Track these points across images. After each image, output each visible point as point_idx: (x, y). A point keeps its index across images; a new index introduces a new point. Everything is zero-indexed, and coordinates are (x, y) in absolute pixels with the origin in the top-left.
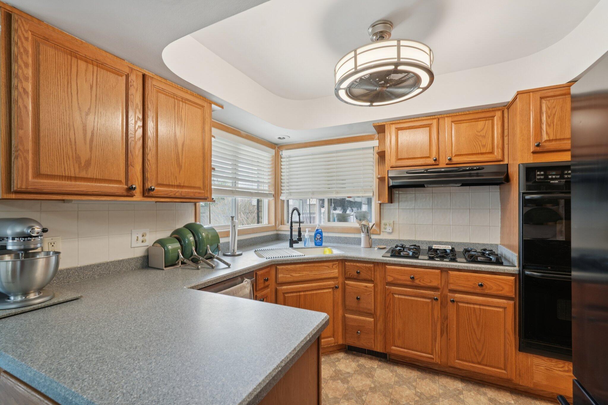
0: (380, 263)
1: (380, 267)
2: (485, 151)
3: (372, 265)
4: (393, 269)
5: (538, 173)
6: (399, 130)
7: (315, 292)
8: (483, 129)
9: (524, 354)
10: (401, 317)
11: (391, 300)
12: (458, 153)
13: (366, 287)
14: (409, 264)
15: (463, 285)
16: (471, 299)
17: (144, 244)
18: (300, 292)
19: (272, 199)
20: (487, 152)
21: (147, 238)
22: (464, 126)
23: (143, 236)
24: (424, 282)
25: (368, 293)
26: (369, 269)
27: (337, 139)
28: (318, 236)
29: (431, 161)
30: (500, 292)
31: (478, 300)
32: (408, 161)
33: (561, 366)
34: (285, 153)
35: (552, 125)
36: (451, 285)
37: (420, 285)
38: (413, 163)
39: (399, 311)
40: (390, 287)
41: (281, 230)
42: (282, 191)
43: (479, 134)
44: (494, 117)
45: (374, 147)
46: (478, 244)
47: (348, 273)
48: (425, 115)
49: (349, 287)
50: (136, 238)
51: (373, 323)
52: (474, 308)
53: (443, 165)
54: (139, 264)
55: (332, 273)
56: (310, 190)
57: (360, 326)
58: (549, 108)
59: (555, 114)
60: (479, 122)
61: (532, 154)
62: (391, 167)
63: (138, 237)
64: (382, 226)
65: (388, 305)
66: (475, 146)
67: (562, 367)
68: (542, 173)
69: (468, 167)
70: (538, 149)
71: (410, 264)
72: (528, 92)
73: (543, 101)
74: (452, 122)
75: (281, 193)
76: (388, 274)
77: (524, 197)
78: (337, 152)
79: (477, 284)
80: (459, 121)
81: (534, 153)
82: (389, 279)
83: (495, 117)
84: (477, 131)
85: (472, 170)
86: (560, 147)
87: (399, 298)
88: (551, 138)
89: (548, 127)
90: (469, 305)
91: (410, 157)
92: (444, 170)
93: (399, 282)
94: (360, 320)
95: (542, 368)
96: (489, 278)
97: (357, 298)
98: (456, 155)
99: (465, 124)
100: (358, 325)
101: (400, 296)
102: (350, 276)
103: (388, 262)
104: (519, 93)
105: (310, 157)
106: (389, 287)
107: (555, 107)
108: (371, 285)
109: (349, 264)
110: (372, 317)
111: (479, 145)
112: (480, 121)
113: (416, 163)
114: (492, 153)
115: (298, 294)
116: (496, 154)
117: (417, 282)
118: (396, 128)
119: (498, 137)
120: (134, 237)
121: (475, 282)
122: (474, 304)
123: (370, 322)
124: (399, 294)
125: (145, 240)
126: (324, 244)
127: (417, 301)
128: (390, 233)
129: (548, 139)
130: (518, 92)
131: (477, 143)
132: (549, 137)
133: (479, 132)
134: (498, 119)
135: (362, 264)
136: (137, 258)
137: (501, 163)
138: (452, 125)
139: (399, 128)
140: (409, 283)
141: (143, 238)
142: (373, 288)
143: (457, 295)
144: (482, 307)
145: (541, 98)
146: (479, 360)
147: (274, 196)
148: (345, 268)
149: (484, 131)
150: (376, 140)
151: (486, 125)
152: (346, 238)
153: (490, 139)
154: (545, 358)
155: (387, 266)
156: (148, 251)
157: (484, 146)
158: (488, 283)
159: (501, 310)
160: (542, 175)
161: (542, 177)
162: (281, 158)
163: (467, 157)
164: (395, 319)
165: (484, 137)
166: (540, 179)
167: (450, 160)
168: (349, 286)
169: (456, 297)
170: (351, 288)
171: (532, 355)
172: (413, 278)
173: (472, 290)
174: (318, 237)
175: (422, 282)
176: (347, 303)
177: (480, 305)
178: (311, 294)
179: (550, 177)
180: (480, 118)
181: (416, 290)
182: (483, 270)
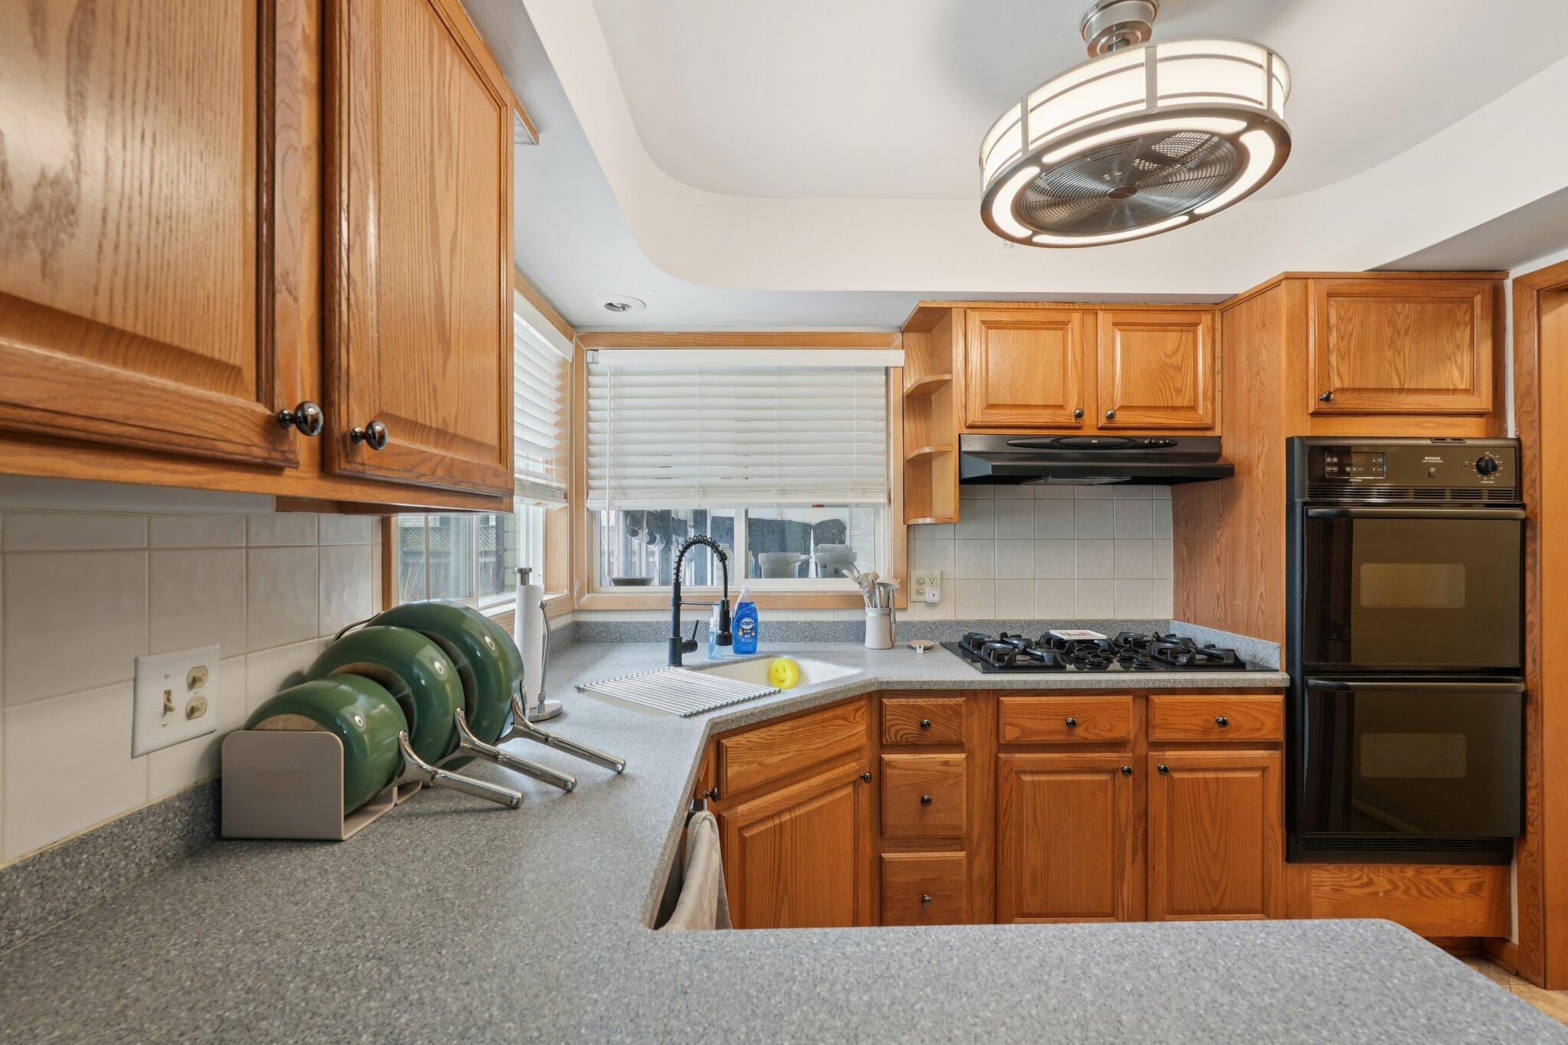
0: (982, 691)
1: (982, 704)
2: (1180, 405)
3: (960, 700)
4: (1019, 705)
5: (1329, 460)
6: (989, 328)
7: (815, 805)
8: (1177, 350)
9: (1296, 865)
10: (1039, 833)
11: (1014, 791)
12: (1126, 403)
13: (946, 763)
14: (1060, 688)
15: (1182, 727)
16: (1198, 759)
17: (200, 724)
18: (779, 814)
19: (558, 505)
20: (1185, 404)
21: (208, 690)
22: (1139, 337)
23: (193, 682)
24: (1096, 732)
25: (951, 781)
26: (955, 710)
27: (785, 334)
28: (748, 624)
29: (1065, 417)
30: (1257, 735)
31: (1213, 759)
32: (1013, 412)
33: (1356, 876)
34: (605, 359)
35: (1347, 358)
36: (1157, 730)
37: (1087, 739)
38: (1026, 420)
39: (1035, 818)
40: (1012, 755)
41: (590, 611)
42: (592, 483)
43: (1169, 361)
44: (1196, 325)
45: (887, 369)
46: (1132, 621)
47: (893, 731)
48: (1054, 299)
49: (896, 772)
50: (161, 700)
51: (964, 864)
52: (1206, 780)
53: (1090, 429)
54: (171, 840)
55: (853, 735)
56: (695, 482)
57: (928, 879)
58: (1342, 320)
59: (1351, 335)
60: (1169, 334)
61: (1309, 417)
62: (970, 427)
63: (168, 693)
64: (914, 586)
65: (1004, 805)
66: (1161, 389)
67: (1359, 878)
68: (1335, 460)
69: (1146, 438)
70: (1324, 406)
71: (1064, 686)
72: (1304, 278)
73: (1332, 301)
74: (1115, 324)
75: (589, 488)
76: (1007, 720)
77: (1307, 512)
78: (780, 371)
79: (1213, 720)
80: (1130, 324)
81: (1314, 414)
82: (1010, 734)
83: (1200, 326)
84: (1165, 354)
85: (1156, 446)
86: (1360, 407)
87: (1033, 782)
88: (1346, 386)
89: (1340, 360)
90: (1194, 775)
91: (1017, 403)
92: (1096, 441)
93: (1036, 739)
94: (930, 861)
95: (1326, 888)
96: (1237, 704)
97: (923, 799)
98: (1122, 408)
99: (1141, 334)
100: (923, 880)
101: (1036, 778)
102: (898, 738)
103: (1008, 687)
104: (1289, 277)
105: (696, 378)
106: (1008, 755)
107: (1351, 319)
108: (960, 757)
109: (895, 701)
110: (959, 847)
111: (1170, 388)
112: (1171, 331)
113: (1031, 420)
114: (1193, 408)
115: (777, 821)
116: (1201, 411)
117: (1080, 732)
118: (983, 322)
119: (1204, 373)
120: (152, 698)
121: (1209, 717)
122: (1203, 770)
123: (956, 863)
124: (1032, 773)
125: (204, 704)
126: (761, 647)
127: (1079, 782)
128: (932, 605)
129: (1341, 387)
130: (1286, 273)
131: (1165, 382)
132: (1342, 383)
133: (1170, 357)
134: (1206, 332)
135: (932, 699)
136: (166, 805)
137: (1209, 434)
138: (1113, 332)
139: (991, 322)
140: (1059, 738)
141: (191, 694)
142: (964, 764)
143: (1171, 754)
144: (1221, 775)
145: (1329, 295)
146: (1215, 903)
147: (566, 497)
148: (881, 715)
149: (1179, 356)
150: (896, 348)
151: (1183, 339)
152: (810, 624)
153: (1191, 375)
154: (1331, 867)
155: (1002, 699)
156: (216, 754)
157: (1179, 391)
158: (1235, 715)
159: (1256, 775)
160: (1334, 464)
161: (1335, 469)
162: (589, 373)
163: (1144, 413)
164: (1025, 841)
165: (1178, 369)
166: (1332, 473)
167: (1111, 417)
168: (894, 767)
169: (1169, 759)
170: (902, 772)
171: (1308, 866)
172: (1074, 723)
173: (1201, 738)
174: (745, 627)
175: (1092, 731)
176: (890, 819)
177: (1216, 770)
178: (808, 815)
179: (1348, 469)
180: (1172, 324)
181: (1075, 755)
182: (1225, 685)
